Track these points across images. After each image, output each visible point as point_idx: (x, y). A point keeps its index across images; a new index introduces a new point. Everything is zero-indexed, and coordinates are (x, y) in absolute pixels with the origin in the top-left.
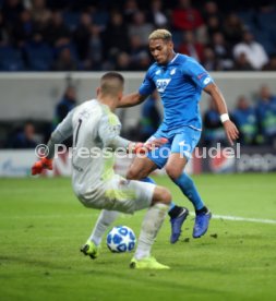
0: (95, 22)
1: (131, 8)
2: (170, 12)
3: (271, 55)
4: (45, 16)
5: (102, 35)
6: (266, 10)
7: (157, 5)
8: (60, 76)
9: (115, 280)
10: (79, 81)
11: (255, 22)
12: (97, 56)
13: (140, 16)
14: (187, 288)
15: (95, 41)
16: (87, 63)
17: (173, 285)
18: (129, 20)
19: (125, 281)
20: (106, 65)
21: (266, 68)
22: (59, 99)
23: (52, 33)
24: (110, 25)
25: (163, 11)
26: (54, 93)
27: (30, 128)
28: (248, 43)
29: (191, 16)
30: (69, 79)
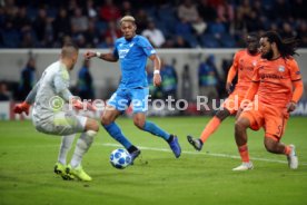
0: (48, 15)
1: (73, 5)
2: (98, 8)
3: (167, 37)
4: (15, 11)
5: (53, 23)
6: (164, 7)
7: (90, 4)
8: (24, 51)
9: (61, 190)
10: (37, 55)
11: (156, 15)
12: (51, 38)
13: (78, 11)
14: (110, 195)
15: (49, 28)
16: (43, 43)
17: (101, 193)
18: (71, 13)
19: (67, 191)
20: (56, 44)
21: (164, 46)
22: (24, 67)
23: (19, 22)
24: (58, 17)
25: (94, 7)
26: (20, 63)
27: (4, 87)
28: (151, 29)
29: (113, 11)
30: (30, 54)
